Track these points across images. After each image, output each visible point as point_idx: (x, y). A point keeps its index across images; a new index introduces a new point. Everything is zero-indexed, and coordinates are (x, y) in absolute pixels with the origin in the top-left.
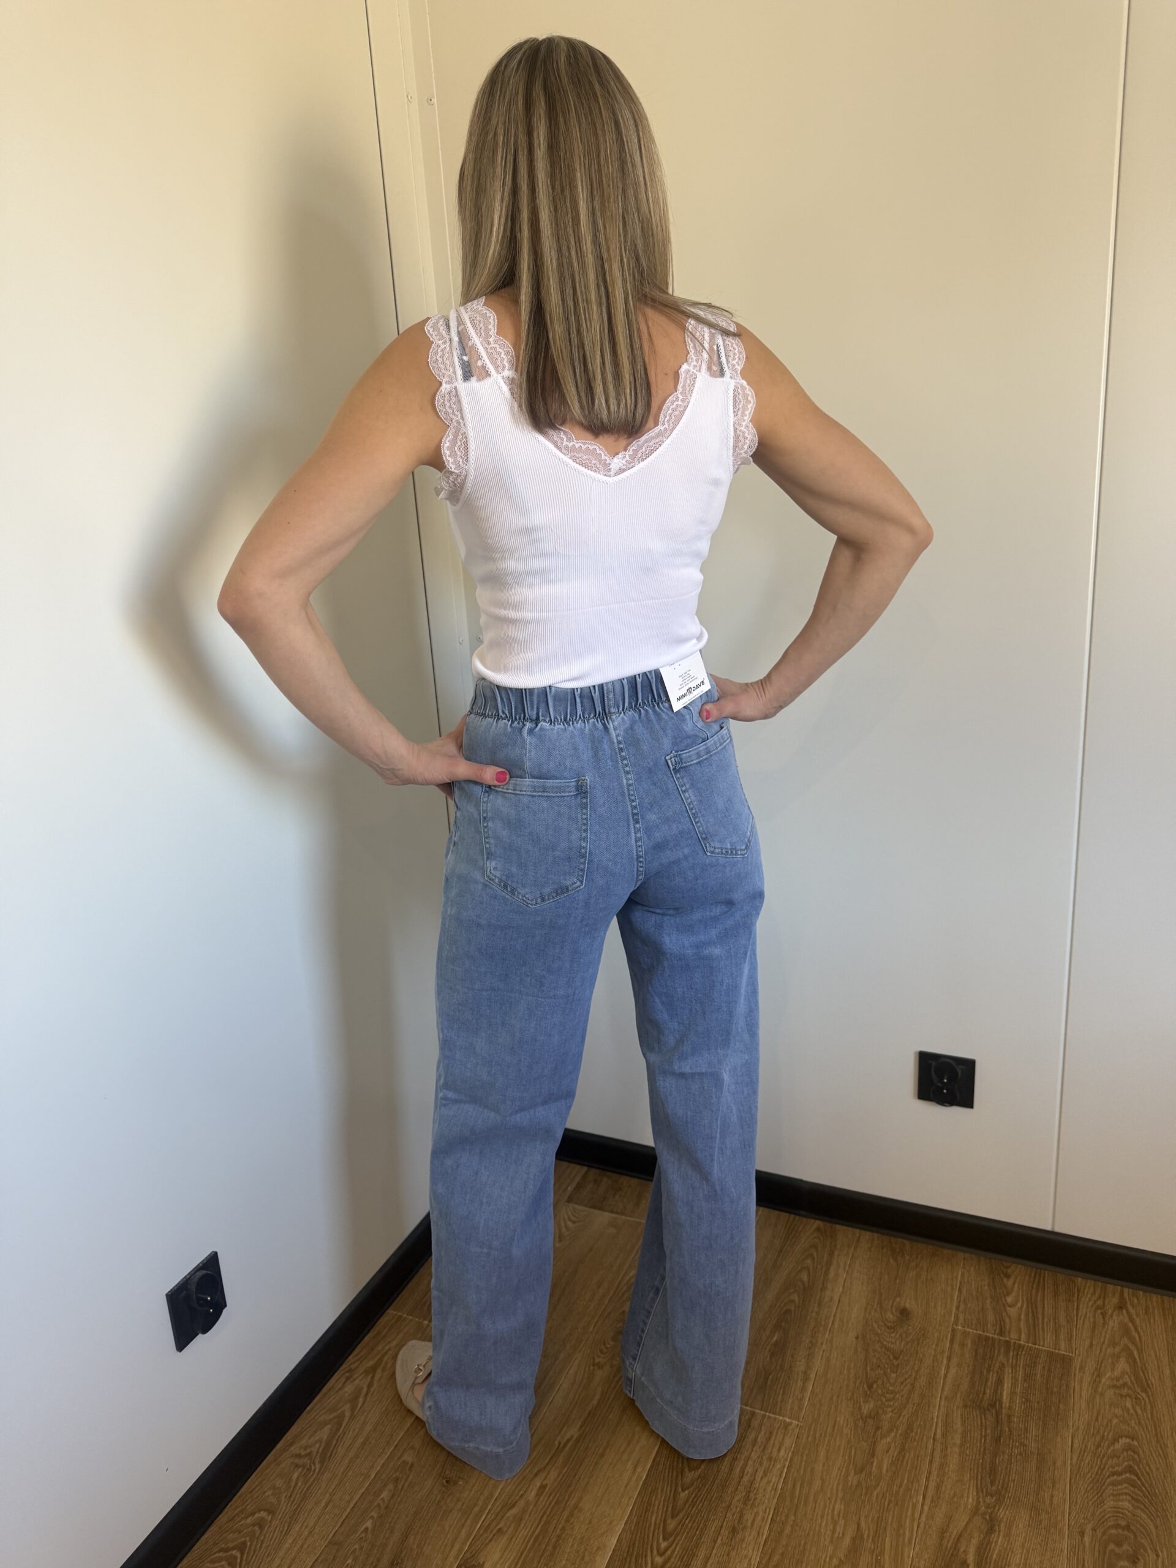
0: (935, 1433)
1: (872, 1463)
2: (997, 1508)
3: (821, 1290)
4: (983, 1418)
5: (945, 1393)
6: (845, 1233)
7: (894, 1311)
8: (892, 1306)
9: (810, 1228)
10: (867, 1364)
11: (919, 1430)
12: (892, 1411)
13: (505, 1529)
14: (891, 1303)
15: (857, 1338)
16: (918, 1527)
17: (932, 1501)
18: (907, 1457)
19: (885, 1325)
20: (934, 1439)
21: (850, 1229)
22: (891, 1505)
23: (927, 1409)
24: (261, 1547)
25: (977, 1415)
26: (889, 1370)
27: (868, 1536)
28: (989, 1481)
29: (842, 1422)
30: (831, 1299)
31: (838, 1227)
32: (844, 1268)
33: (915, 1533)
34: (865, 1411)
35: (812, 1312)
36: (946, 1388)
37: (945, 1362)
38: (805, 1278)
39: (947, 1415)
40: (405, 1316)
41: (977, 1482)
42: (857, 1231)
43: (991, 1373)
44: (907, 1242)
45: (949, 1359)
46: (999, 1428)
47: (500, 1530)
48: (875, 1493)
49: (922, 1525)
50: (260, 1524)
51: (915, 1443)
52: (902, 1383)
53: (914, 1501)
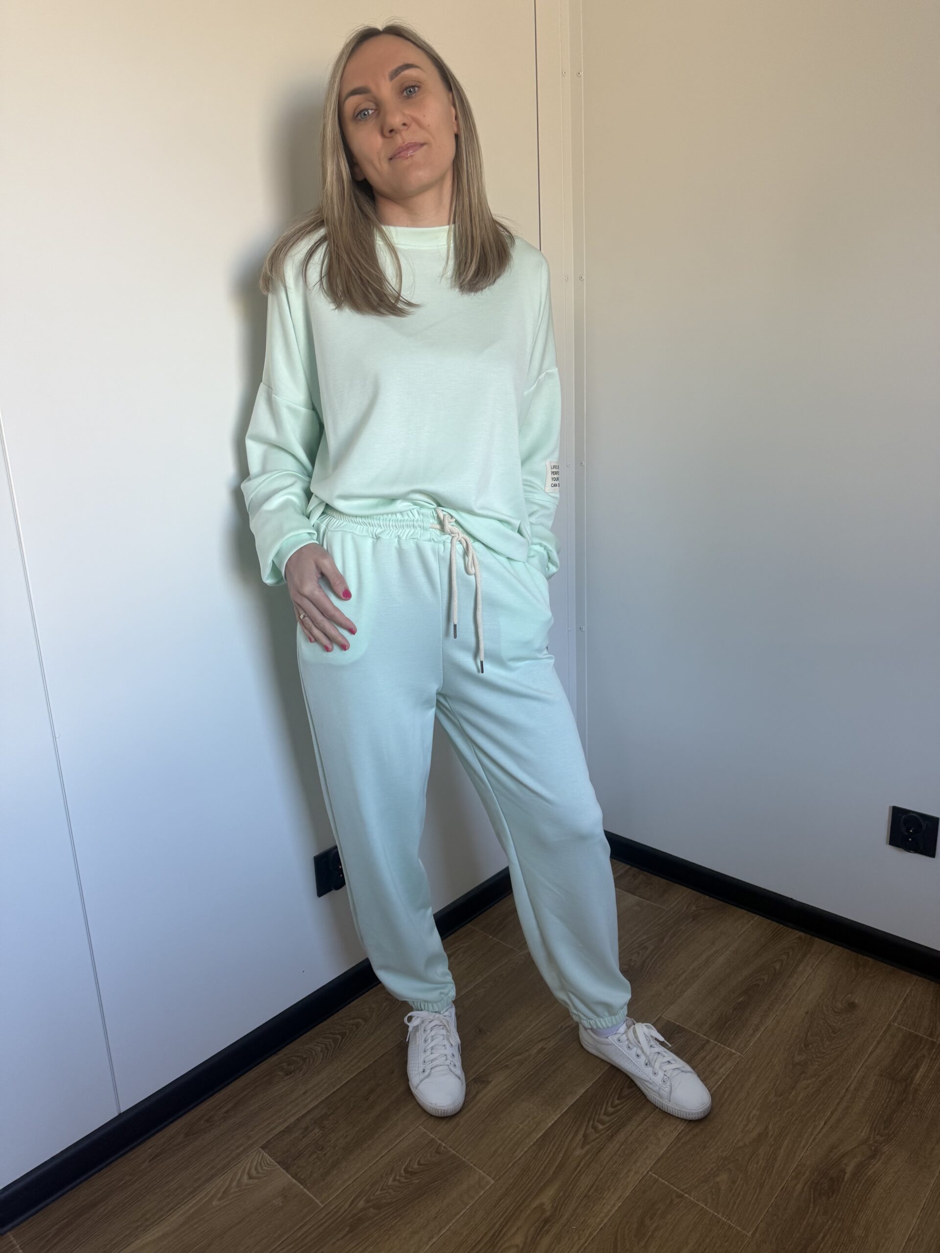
0: (849, 1087)
1: (791, 1093)
2: (884, 1144)
3: (789, 977)
4: (894, 1085)
5: (867, 1063)
6: (819, 944)
7: (843, 1002)
8: (844, 998)
9: (793, 936)
10: (808, 1031)
11: (836, 1082)
12: (819, 1065)
13: (510, 1066)
14: (843, 997)
15: (807, 1013)
16: (814, 1140)
17: (830, 1128)
18: (819, 1096)
19: (833, 1009)
20: (847, 1090)
21: (826, 943)
22: (797, 1122)
23: (848, 1069)
24: (354, 1038)
25: (888, 1082)
26: (825, 1039)
27: (772, 1135)
28: (883, 1126)
29: (776, 1062)
30: (795, 984)
31: (817, 939)
32: (812, 967)
33: (809, 1143)
34: (798, 1059)
35: (776, 989)
36: (870, 1060)
37: (875, 1043)
38: (778, 967)
39: (863, 1077)
40: (478, 930)
41: (873, 1124)
42: (832, 945)
43: (912, 1059)
44: (871, 960)
45: (879, 1043)
46: (904, 1096)
47: (507, 1066)
48: (787, 1112)
49: (817, 1140)
50: (357, 1025)
51: (830, 1089)
52: (833, 1049)
53: (817, 1124)
